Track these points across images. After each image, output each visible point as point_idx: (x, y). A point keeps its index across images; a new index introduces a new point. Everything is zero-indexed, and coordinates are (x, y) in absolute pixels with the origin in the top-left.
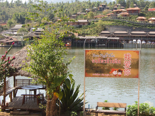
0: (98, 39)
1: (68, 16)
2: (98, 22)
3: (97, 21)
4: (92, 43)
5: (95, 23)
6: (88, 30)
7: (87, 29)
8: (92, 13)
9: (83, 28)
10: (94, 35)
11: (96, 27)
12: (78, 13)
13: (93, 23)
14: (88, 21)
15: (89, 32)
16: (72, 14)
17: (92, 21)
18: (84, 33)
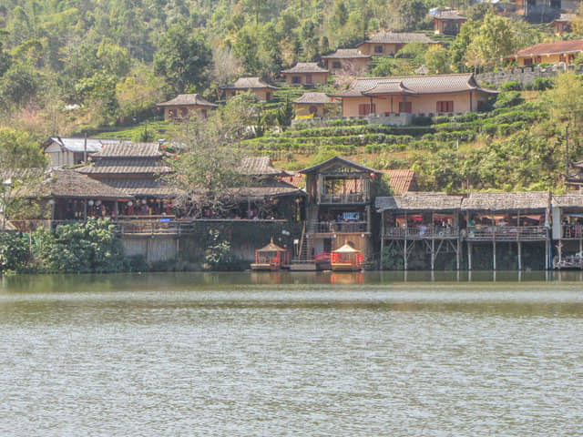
0: (566, 211)
1: (309, 56)
2: (549, 92)
3: (544, 80)
4: (523, 244)
5: (525, 95)
6: (479, 147)
7: (473, 139)
8: (502, 26)
9: (444, 138)
10: (526, 184)
11: (537, 128)
12: (377, 37)
13: (510, 95)
14: (472, 81)
15: (485, 167)
16: (333, 45)
17: (505, 83)
18: (448, 170)
